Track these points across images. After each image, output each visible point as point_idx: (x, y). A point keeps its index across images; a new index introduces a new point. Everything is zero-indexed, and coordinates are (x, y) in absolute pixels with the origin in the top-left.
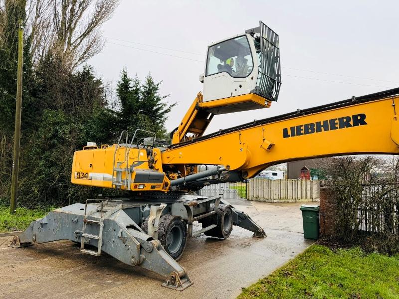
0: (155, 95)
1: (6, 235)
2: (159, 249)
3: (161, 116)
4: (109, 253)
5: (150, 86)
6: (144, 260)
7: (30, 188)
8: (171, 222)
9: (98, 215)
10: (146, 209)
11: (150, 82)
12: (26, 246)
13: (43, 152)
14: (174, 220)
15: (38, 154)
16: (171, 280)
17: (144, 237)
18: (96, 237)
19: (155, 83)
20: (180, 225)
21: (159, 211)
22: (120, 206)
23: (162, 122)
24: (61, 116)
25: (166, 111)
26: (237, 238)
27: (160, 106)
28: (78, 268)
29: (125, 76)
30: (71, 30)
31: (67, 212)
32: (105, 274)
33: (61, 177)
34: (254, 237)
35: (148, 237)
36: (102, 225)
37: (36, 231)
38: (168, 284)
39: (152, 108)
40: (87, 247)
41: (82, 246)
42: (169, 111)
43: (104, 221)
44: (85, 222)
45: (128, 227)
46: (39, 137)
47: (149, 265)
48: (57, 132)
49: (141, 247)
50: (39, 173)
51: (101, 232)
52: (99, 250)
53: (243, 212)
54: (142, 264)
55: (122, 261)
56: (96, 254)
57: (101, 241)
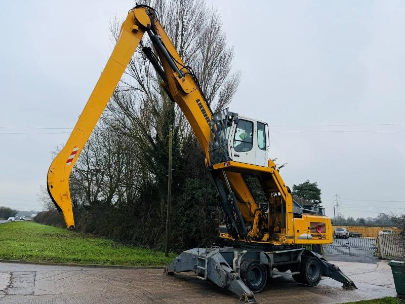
2: (238, 278)
4: (211, 279)
6: (229, 284)
8: (251, 264)
9: (205, 255)
13: (185, 211)
14: (253, 263)
15: (183, 213)
17: (229, 270)
18: (204, 268)
20: (259, 267)
21: (241, 255)
22: (217, 250)
24: (197, 183)
26: (326, 287)
31: (190, 253)
33: (196, 229)
34: (343, 287)
36: (207, 261)
37: (175, 264)
38: (241, 300)
40: (200, 274)
41: (197, 274)
43: (208, 259)
44: (198, 259)
45: (221, 264)
46: (183, 200)
47: (232, 289)
48: (194, 195)
49: (227, 276)
50: (183, 227)
51: (206, 265)
52: (205, 277)
53: (334, 265)
54: (228, 287)
55: (218, 285)
56: (204, 279)
57: (206, 271)
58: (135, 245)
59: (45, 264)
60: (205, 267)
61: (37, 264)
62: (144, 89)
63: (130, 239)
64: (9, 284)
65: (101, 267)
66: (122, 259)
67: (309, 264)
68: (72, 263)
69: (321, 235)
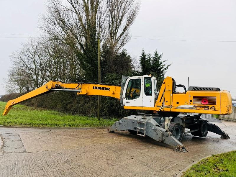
0: (159, 61)
1: (102, 128)
2: (171, 135)
3: (162, 72)
4: (148, 135)
5: (156, 56)
6: (165, 139)
8: (175, 126)
9: (142, 120)
10: (162, 119)
11: (156, 54)
12: (113, 132)
14: (176, 124)
16: (178, 148)
19: (159, 55)
20: (179, 127)
21: (169, 119)
22: (151, 117)
23: (163, 75)
24: (114, 76)
25: (165, 69)
26: (211, 138)
27: (162, 67)
29: (144, 53)
30: (116, 33)
31: (130, 118)
32: (148, 144)
33: (116, 104)
34: (221, 138)
35: (166, 130)
36: (145, 124)
37: (117, 126)
38: (176, 150)
39: (158, 68)
40: (139, 133)
41: (137, 132)
42: (167, 69)
43: (146, 122)
44: (138, 122)
45: (157, 126)
47: (167, 142)
49: (163, 134)
50: (107, 103)
51: (145, 127)
52: (145, 134)
54: (163, 141)
55: (155, 139)
56: (144, 136)
57: (145, 130)
58: (73, 114)
59: (23, 128)
60: (144, 128)
61: (16, 127)
63: (70, 110)
64: (2, 144)
65: (63, 128)
66: (72, 122)
67: (203, 124)
68: (42, 126)
69: (209, 106)
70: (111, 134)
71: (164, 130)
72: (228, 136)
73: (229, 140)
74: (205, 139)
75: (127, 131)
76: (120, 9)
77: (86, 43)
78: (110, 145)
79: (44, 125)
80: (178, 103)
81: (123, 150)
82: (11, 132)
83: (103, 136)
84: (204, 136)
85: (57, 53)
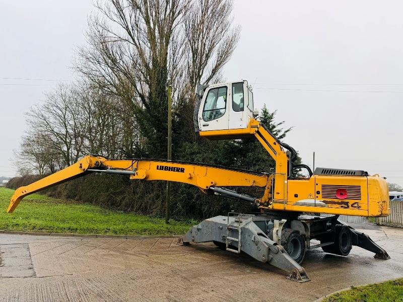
0: (271, 123)
1: (171, 237)
2: (283, 252)
4: (246, 252)
5: (265, 116)
6: (272, 258)
7: (176, 204)
8: (291, 235)
9: (236, 224)
10: (270, 223)
11: (265, 112)
12: (187, 244)
14: (293, 233)
16: (293, 274)
17: (271, 241)
18: (237, 240)
19: (270, 113)
20: (299, 238)
21: (281, 224)
22: (250, 219)
25: (281, 137)
26: (357, 257)
27: (275, 133)
28: (225, 261)
30: (200, 77)
32: (244, 267)
33: (198, 196)
34: (375, 257)
35: (275, 242)
36: (240, 231)
37: (194, 234)
38: (291, 277)
40: (230, 246)
41: (227, 246)
42: (284, 136)
43: (241, 229)
44: (228, 228)
45: (260, 234)
47: (276, 263)
49: (269, 249)
50: (182, 193)
51: (240, 236)
52: (239, 249)
53: (363, 234)
54: (270, 261)
55: (257, 259)
56: (237, 251)
57: (240, 243)
58: (125, 212)
59: (36, 235)
60: (238, 238)
61: (26, 234)
62: (134, 40)
63: (119, 206)
65: (104, 237)
66: (121, 227)
67: (342, 233)
68: (68, 233)
69: (348, 202)
70: (184, 248)
71: (272, 243)
72: (387, 255)
73: (389, 261)
74: (347, 259)
75: (213, 243)
76: (207, 38)
77: (150, 94)
78: (179, 268)
79: (72, 230)
80: (296, 196)
81: (199, 275)
82: (16, 242)
83: (169, 251)
84: (345, 253)
85: (103, 109)
